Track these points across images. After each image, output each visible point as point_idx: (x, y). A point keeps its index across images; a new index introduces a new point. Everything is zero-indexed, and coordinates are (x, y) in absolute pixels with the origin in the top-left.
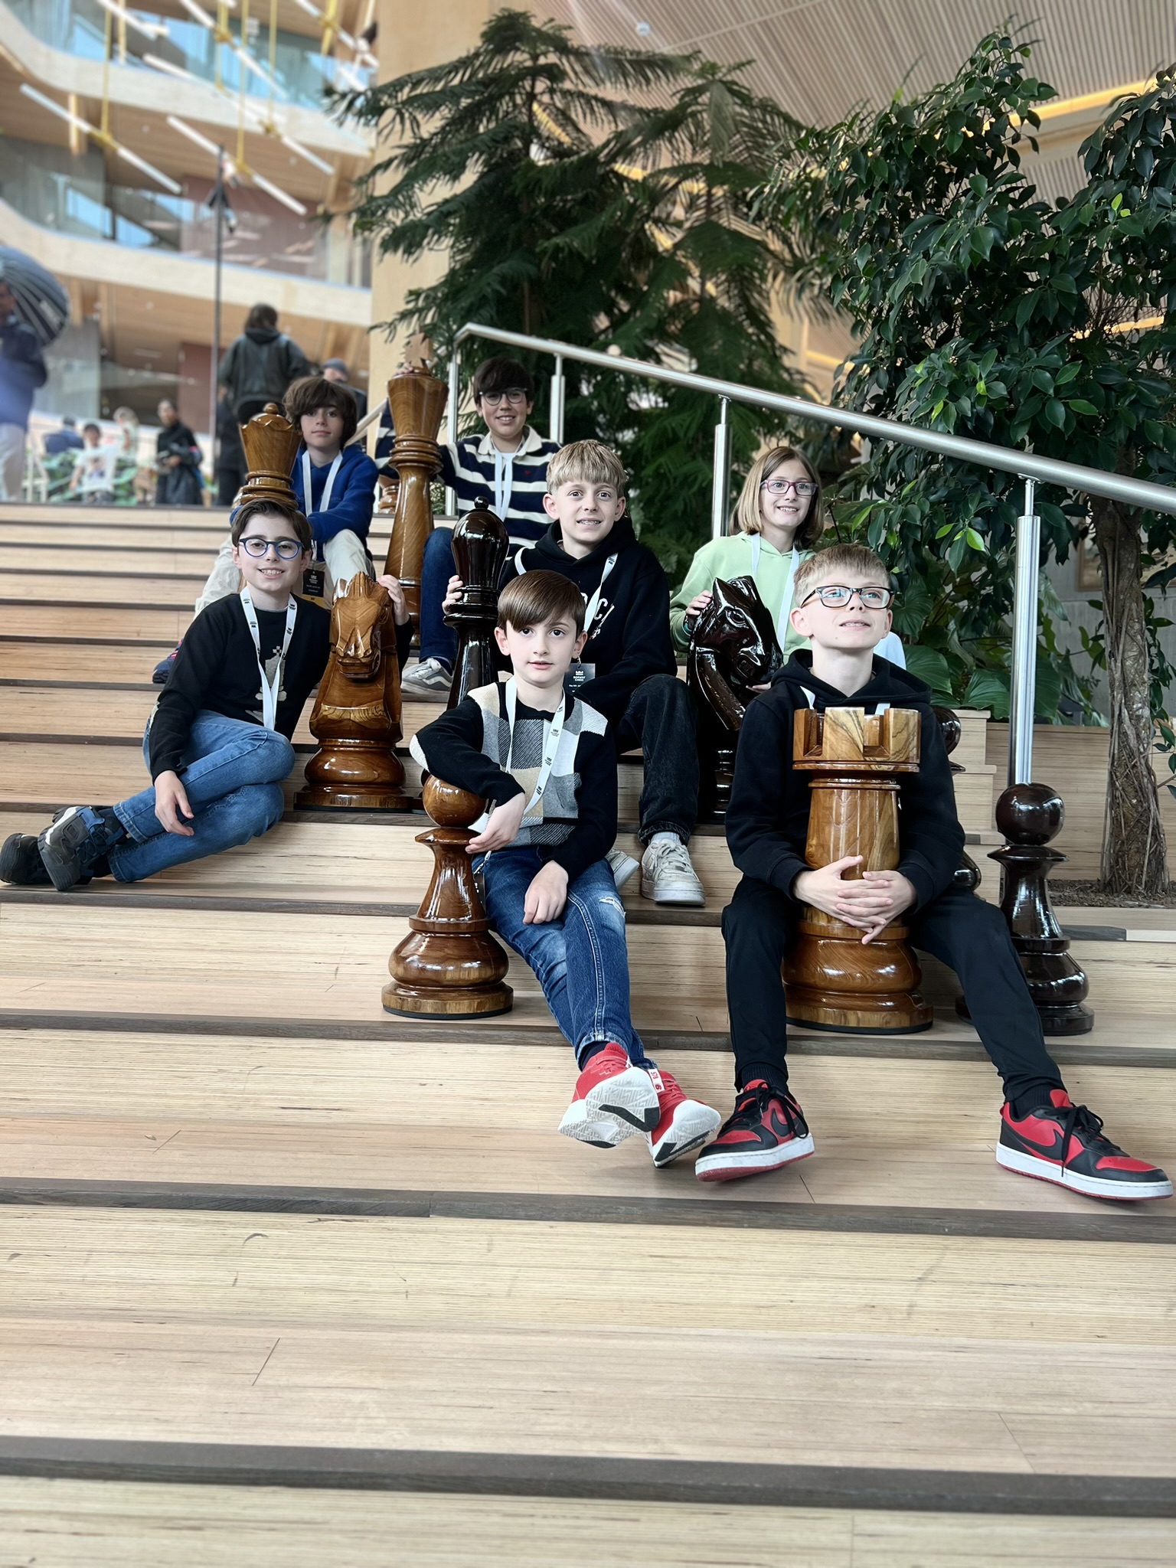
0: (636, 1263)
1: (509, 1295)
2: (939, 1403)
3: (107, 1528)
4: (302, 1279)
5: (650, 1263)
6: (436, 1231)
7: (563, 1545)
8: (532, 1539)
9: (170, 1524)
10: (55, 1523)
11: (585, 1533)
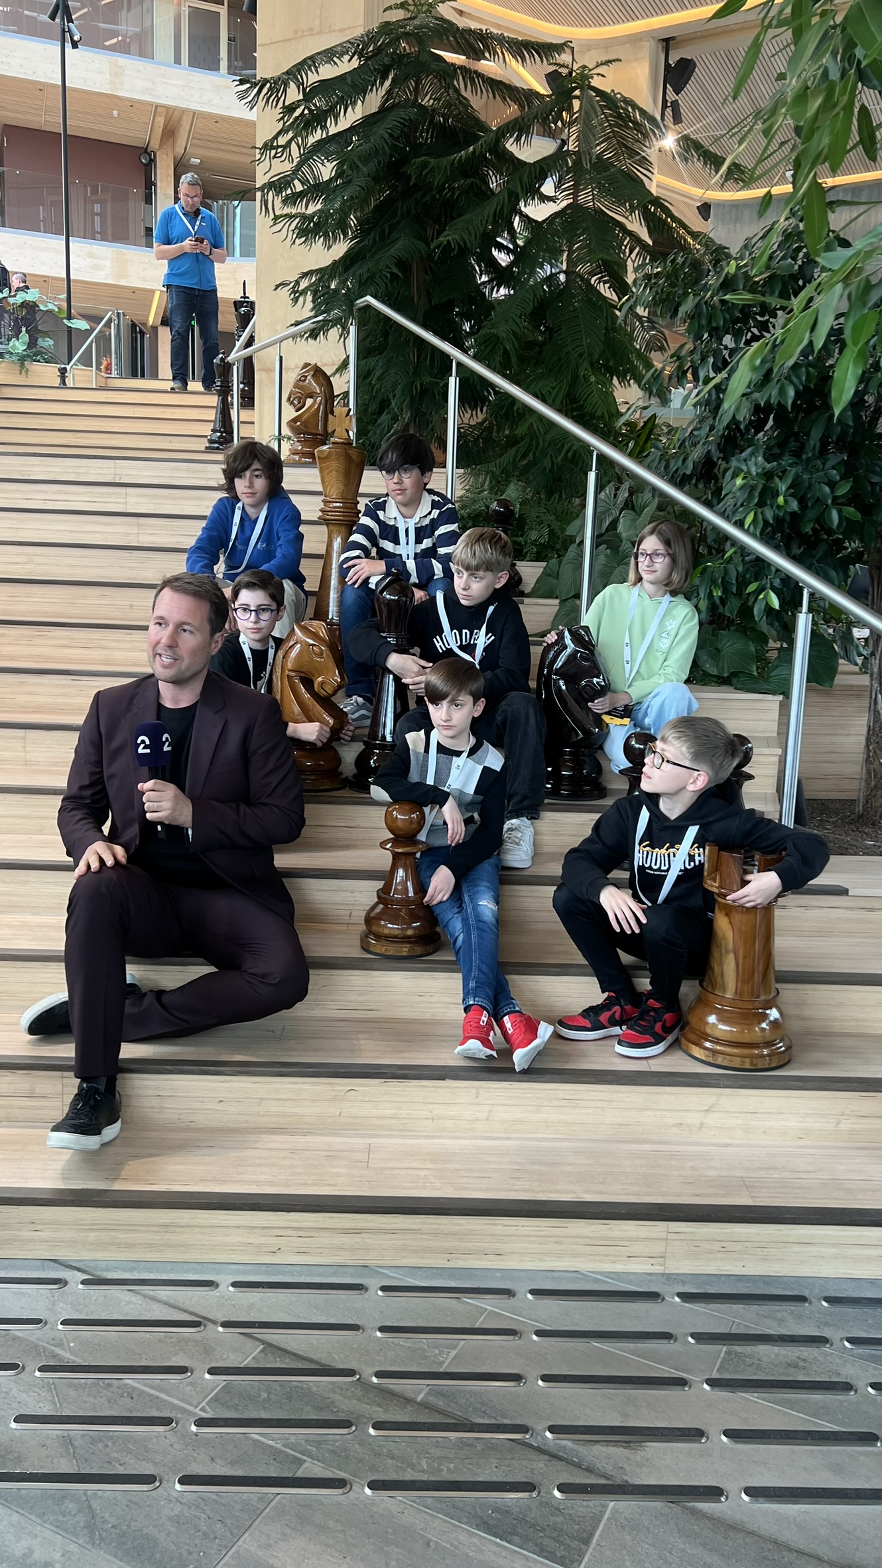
0: (555, 1103)
1: (487, 1119)
2: (712, 1173)
3: (315, 1234)
4: (375, 1112)
5: (563, 1103)
6: (448, 1087)
7: (532, 1239)
8: (517, 1236)
9: (346, 1231)
10: (290, 1232)
11: (542, 1233)
